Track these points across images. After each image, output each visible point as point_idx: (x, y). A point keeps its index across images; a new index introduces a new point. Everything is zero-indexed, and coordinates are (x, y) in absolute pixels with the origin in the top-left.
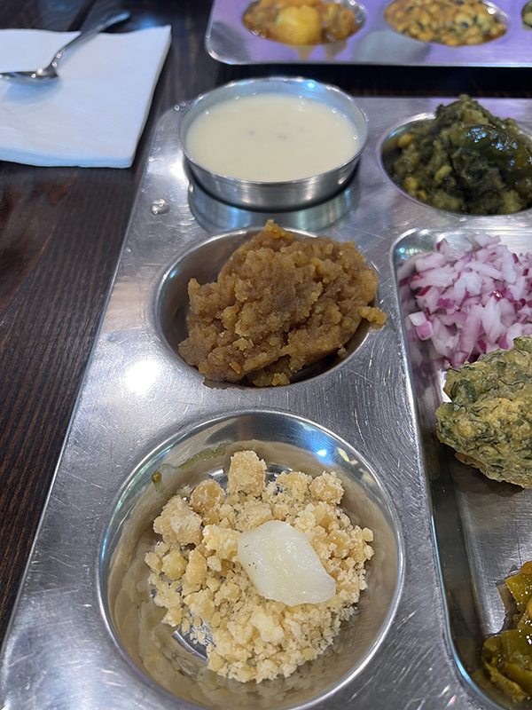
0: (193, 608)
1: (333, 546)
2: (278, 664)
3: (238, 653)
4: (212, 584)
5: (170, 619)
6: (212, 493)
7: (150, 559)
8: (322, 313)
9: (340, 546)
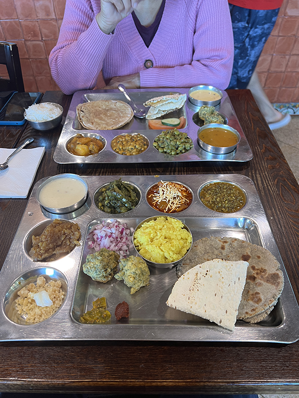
0: (24, 310)
1: (55, 295)
2: (40, 319)
3: (32, 317)
4: (29, 305)
5: (19, 312)
6: (32, 286)
7: (16, 301)
8: (65, 243)
9: (56, 296)
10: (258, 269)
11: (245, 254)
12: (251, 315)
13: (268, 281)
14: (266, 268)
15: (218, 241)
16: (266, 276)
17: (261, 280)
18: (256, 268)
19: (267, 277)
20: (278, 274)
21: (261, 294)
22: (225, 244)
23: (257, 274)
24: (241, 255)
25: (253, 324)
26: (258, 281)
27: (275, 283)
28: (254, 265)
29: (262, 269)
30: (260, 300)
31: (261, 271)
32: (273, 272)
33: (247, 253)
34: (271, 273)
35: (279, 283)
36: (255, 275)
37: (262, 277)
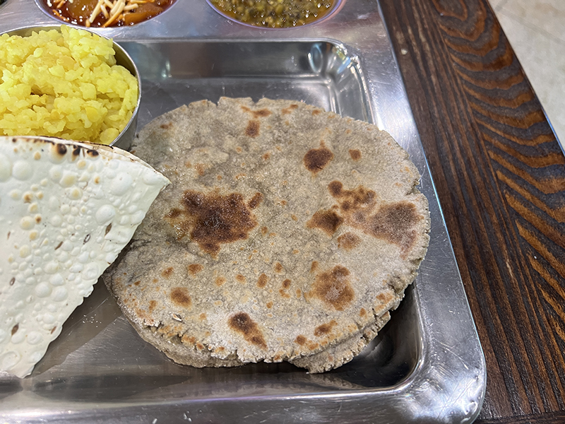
10: (349, 193)
11: (318, 147)
12: (312, 348)
13: (378, 231)
14: (375, 188)
15: (241, 111)
16: (374, 212)
17: (355, 226)
18: (345, 188)
19: (376, 217)
20: (411, 206)
21: (352, 273)
22: (260, 118)
23: (346, 207)
24: (305, 152)
25: (318, 374)
26: (345, 229)
27: (400, 238)
28: (340, 179)
29: (361, 191)
30: (346, 295)
31: (357, 199)
32: (397, 200)
33: (322, 144)
34: (389, 202)
35: (412, 237)
36: (339, 212)
37: (360, 217)
